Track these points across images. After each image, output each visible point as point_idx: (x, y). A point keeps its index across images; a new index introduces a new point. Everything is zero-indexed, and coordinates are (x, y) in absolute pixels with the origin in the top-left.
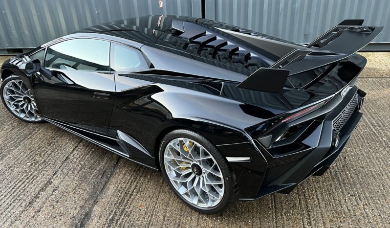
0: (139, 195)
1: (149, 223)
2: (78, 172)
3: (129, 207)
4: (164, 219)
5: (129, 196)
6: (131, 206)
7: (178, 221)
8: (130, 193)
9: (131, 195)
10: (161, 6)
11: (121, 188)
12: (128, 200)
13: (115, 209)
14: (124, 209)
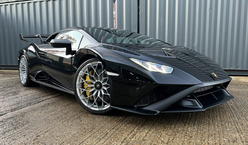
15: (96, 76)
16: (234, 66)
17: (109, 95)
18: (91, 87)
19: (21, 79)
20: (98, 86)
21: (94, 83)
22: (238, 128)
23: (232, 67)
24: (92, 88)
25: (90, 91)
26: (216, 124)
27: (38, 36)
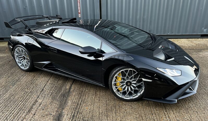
0: (84, 104)
1: (92, 116)
2: (50, 96)
3: (81, 110)
4: (99, 114)
5: (79, 105)
7: (106, 114)
8: (79, 103)
10: (80, 17)
11: (74, 102)
12: (80, 107)
13: (74, 111)
14: (78, 111)
15: (127, 78)
16: (170, 32)
17: (138, 89)
23: (169, 33)
27: (21, 21)
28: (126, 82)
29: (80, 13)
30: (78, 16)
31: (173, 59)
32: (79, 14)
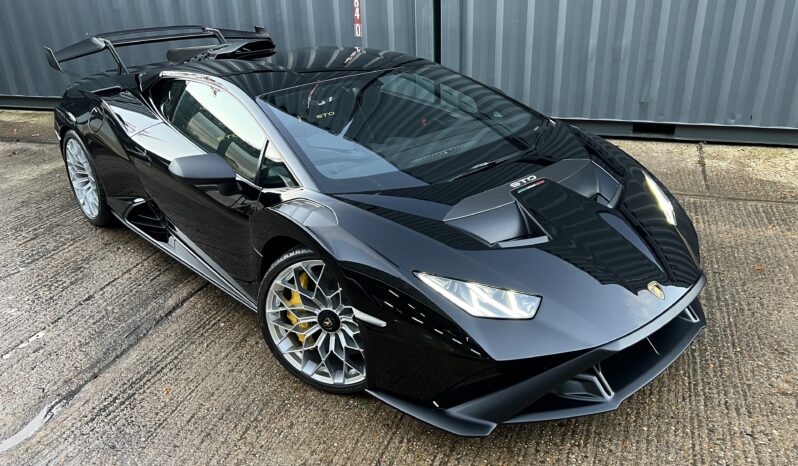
0: (170, 375)
1: (160, 424)
2: (94, 323)
3: (144, 392)
4: (189, 421)
5: (153, 373)
6: (148, 391)
7: (210, 427)
8: (159, 368)
9: (158, 372)
10: (358, 35)
11: (149, 358)
12: (149, 380)
13: (118, 392)
14: (134, 394)
15: (320, 296)
17: (361, 350)
18: (309, 323)
19: (81, 201)
20: (327, 323)
21: (317, 312)
22: (697, 448)
24: (311, 324)
25: (308, 335)
26: (645, 429)
27: (106, 47)
28: (323, 309)
29: (359, 21)
30: (353, 32)
31: (544, 239)
32: (358, 25)
